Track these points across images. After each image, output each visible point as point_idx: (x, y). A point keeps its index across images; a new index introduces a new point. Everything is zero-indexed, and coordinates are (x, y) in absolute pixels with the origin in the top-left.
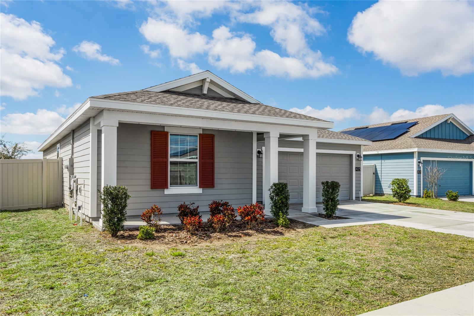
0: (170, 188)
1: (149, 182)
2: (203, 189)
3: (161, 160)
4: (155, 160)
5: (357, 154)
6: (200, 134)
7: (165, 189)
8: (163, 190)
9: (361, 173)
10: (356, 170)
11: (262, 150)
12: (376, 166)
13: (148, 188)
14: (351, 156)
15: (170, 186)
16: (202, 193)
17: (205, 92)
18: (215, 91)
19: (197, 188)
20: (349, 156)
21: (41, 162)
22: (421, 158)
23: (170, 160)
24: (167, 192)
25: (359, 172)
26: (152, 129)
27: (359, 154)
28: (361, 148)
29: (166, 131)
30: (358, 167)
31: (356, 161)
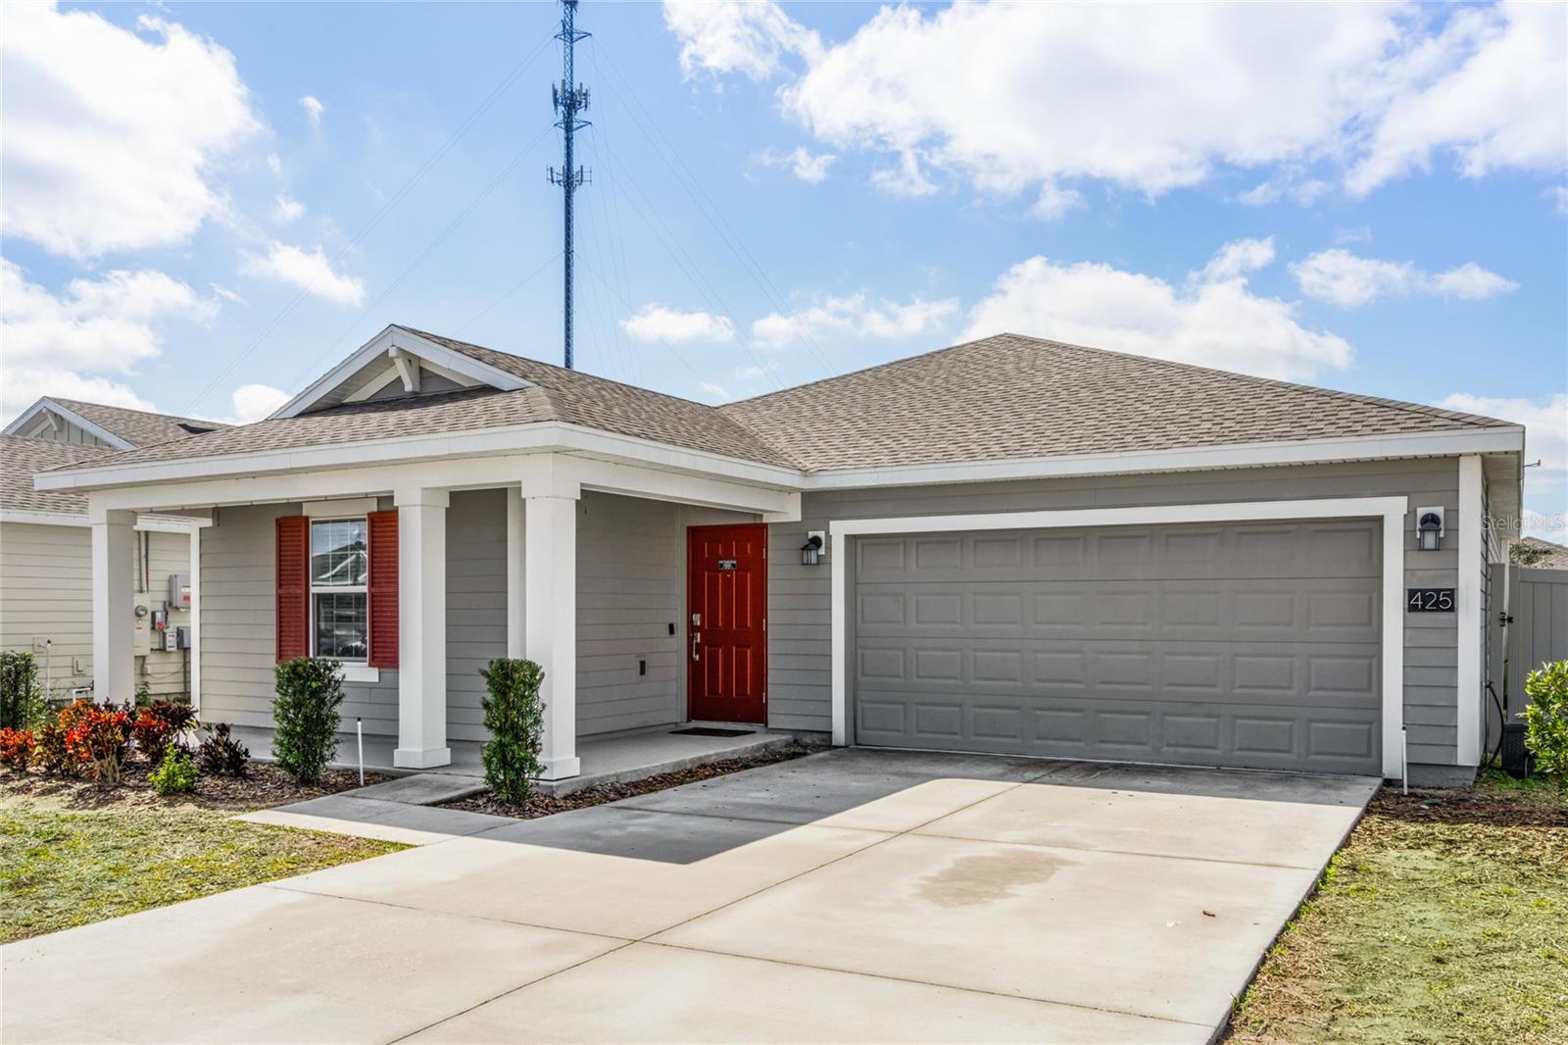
3: (293, 590)
4: (285, 591)
5: (1421, 511)
6: (371, 515)
9: (1455, 620)
10: (1412, 608)
11: (827, 533)
18: (441, 376)
19: (366, 666)
23: (313, 589)
25: (1443, 618)
26: (279, 515)
27: (1445, 510)
28: (1458, 471)
29: (304, 514)
30: (1424, 592)
31: (1410, 553)
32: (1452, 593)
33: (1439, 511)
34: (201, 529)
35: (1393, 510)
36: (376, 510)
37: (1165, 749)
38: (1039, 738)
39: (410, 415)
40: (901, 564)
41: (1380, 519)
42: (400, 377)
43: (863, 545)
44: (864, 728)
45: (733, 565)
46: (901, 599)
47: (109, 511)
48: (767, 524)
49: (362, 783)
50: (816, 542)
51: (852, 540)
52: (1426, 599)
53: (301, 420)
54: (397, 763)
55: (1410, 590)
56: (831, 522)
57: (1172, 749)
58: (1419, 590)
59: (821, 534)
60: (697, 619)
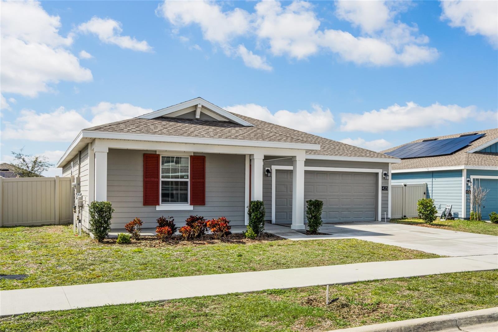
0: (161, 205)
1: (141, 199)
2: (194, 206)
3: (153, 179)
4: (147, 180)
5: (384, 172)
6: (191, 156)
7: (157, 206)
8: (155, 206)
9: (388, 192)
10: (382, 190)
11: (271, 169)
12: (427, 185)
13: (141, 204)
14: (377, 174)
15: (162, 203)
16: (192, 209)
17: (198, 116)
18: (208, 115)
19: (188, 205)
20: (375, 174)
21: (54, 180)
22: (471, 176)
23: (161, 179)
24: (158, 208)
25: (386, 191)
26: (144, 153)
28: (389, 165)
29: (157, 153)
30: (384, 187)
31: (383, 180)
32: (388, 187)
33: (386, 172)
35: (380, 171)
36: (193, 155)
37: (341, 219)
40: (286, 177)
41: (378, 173)
43: (280, 172)
46: (286, 186)
50: (268, 171)
51: (277, 171)
55: (382, 187)
56: (273, 166)
57: (343, 219)
59: (269, 169)
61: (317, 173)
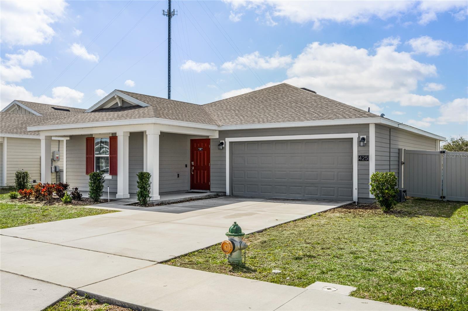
1: (85, 170)
2: (112, 176)
4: (88, 156)
5: (361, 137)
6: (110, 137)
9: (369, 163)
10: (359, 160)
19: (109, 175)
23: (95, 156)
25: (366, 162)
26: (87, 137)
27: (367, 137)
28: (369, 127)
29: (93, 137)
30: (362, 156)
31: (359, 147)
32: (368, 156)
33: (365, 137)
34: (66, 140)
35: (355, 136)
36: (111, 135)
37: (305, 195)
38: (276, 193)
39: (120, 113)
41: (353, 138)
42: (117, 102)
43: (234, 144)
44: (234, 191)
45: (202, 149)
46: (243, 158)
47: (45, 136)
48: (210, 139)
49: (109, 201)
50: (222, 144)
51: (231, 143)
52: (362, 158)
53: (93, 113)
54: (117, 198)
55: (359, 156)
56: (226, 138)
57: (307, 195)
58: (361, 156)
59: (224, 141)
60: (193, 163)
61: (276, 143)
